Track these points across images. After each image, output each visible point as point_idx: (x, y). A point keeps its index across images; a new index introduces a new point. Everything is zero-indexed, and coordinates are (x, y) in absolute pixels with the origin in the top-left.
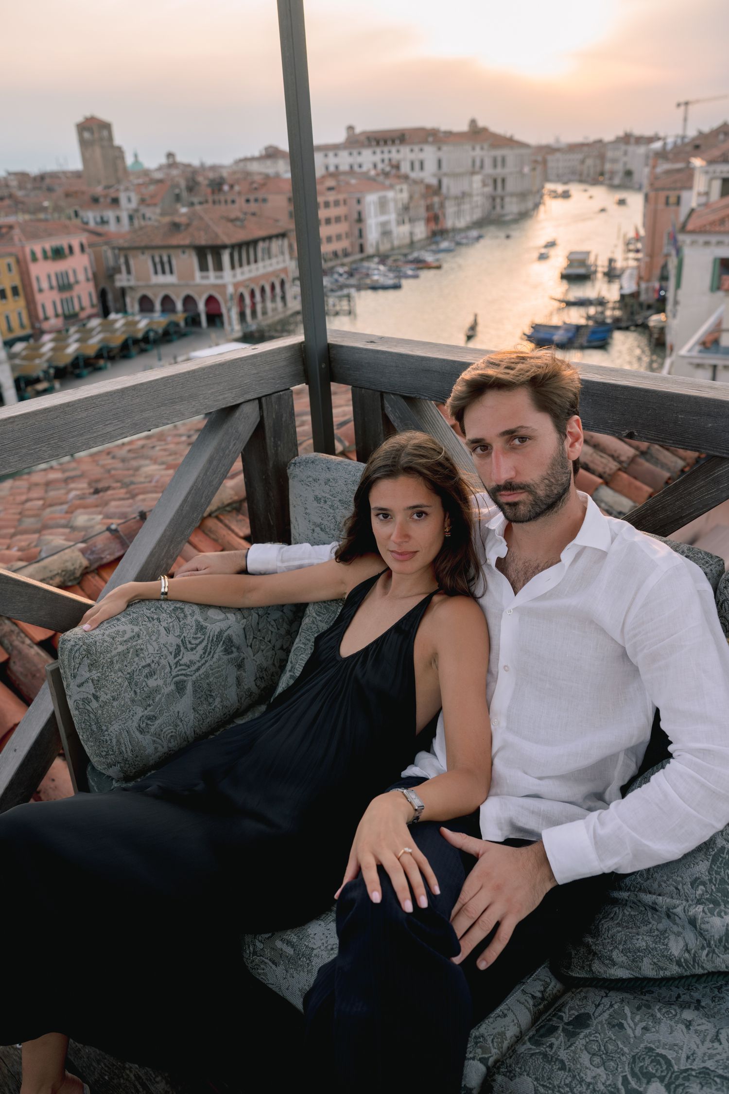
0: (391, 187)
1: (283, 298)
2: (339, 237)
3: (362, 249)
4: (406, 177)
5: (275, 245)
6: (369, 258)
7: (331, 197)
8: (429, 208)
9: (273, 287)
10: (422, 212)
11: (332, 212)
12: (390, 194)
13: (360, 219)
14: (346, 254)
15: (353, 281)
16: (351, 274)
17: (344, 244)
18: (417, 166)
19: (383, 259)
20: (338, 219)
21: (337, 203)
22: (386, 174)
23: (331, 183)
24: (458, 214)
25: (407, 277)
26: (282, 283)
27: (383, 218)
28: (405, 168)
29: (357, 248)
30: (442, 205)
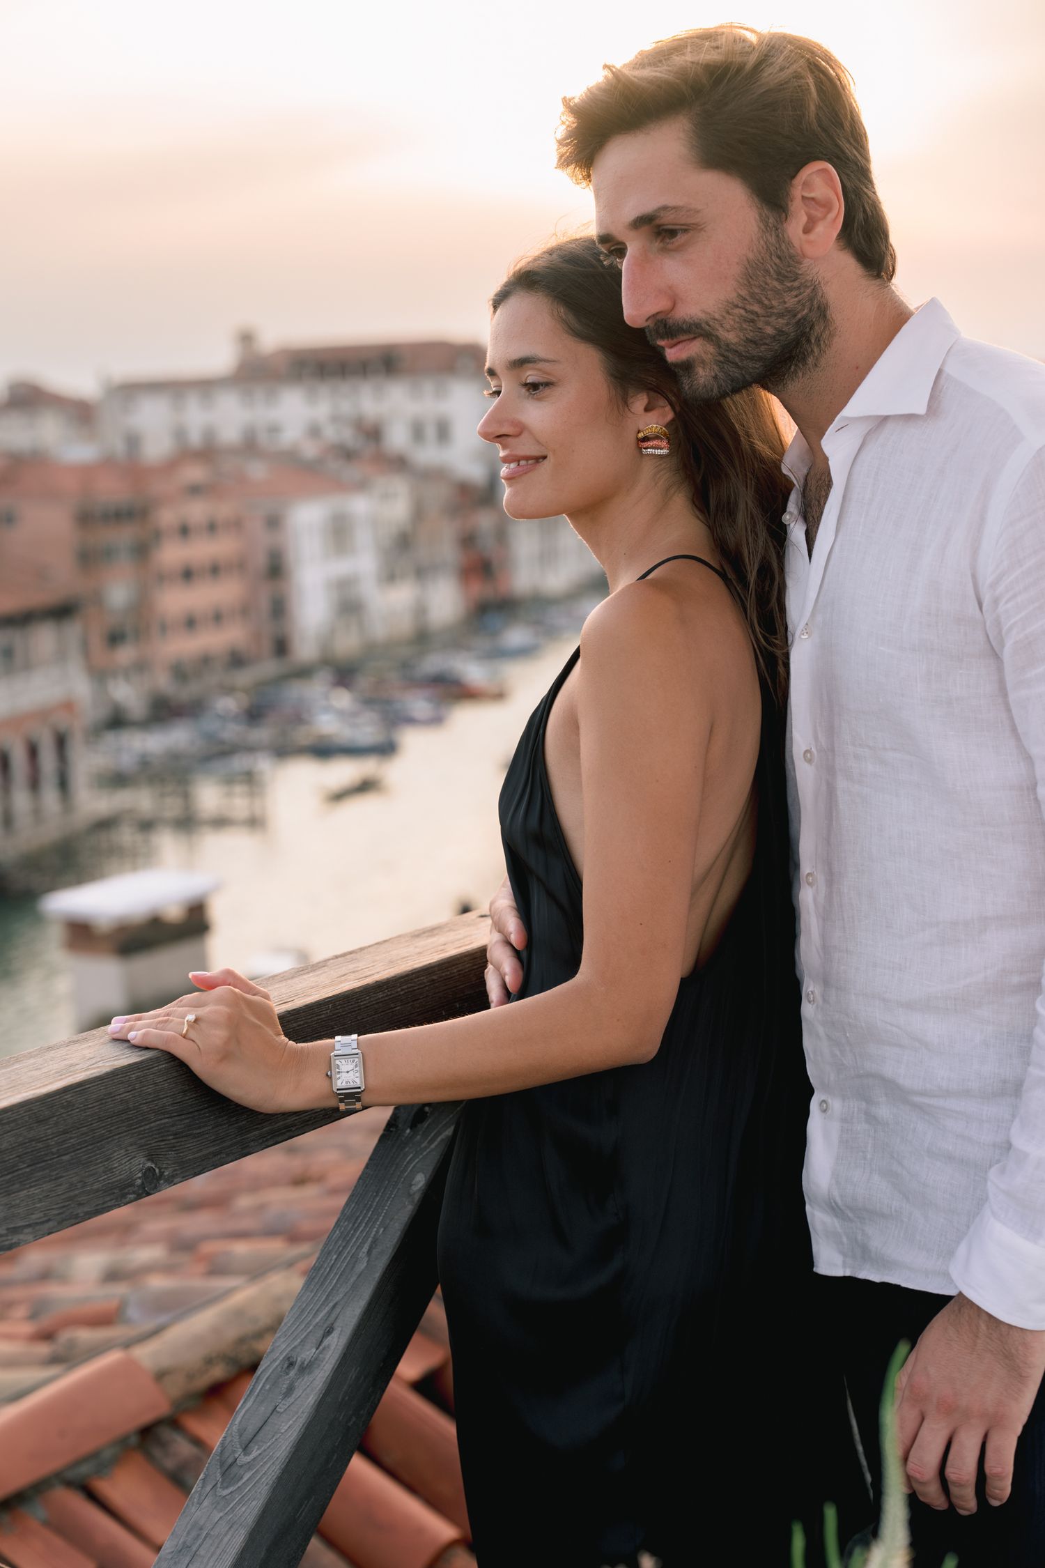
0: (362, 486)
1: (64, 784)
2: (218, 618)
3: (281, 647)
4: (399, 464)
5: (44, 638)
6: (304, 673)
7: (197, 511)
8: (468, 541)
9: (33, 751)
10: (447, 551)
11: (201, 550)
12: (360, 506)
13: (276, 569)
14: (237, 660)
15: (262, 734)
16: (254, 715)
17: (231, 636)
18: (430, 432)
19: (344, 674)
20: (215, 570)
21: (212, 527)
22: (348, 454)
23: (195, 473)
24: (548, 557)
25: (410, 721)
26: (61, 742)
27: (341, 567)
28: (397, 438)
29: (267, 646)
30: (502, 535)
